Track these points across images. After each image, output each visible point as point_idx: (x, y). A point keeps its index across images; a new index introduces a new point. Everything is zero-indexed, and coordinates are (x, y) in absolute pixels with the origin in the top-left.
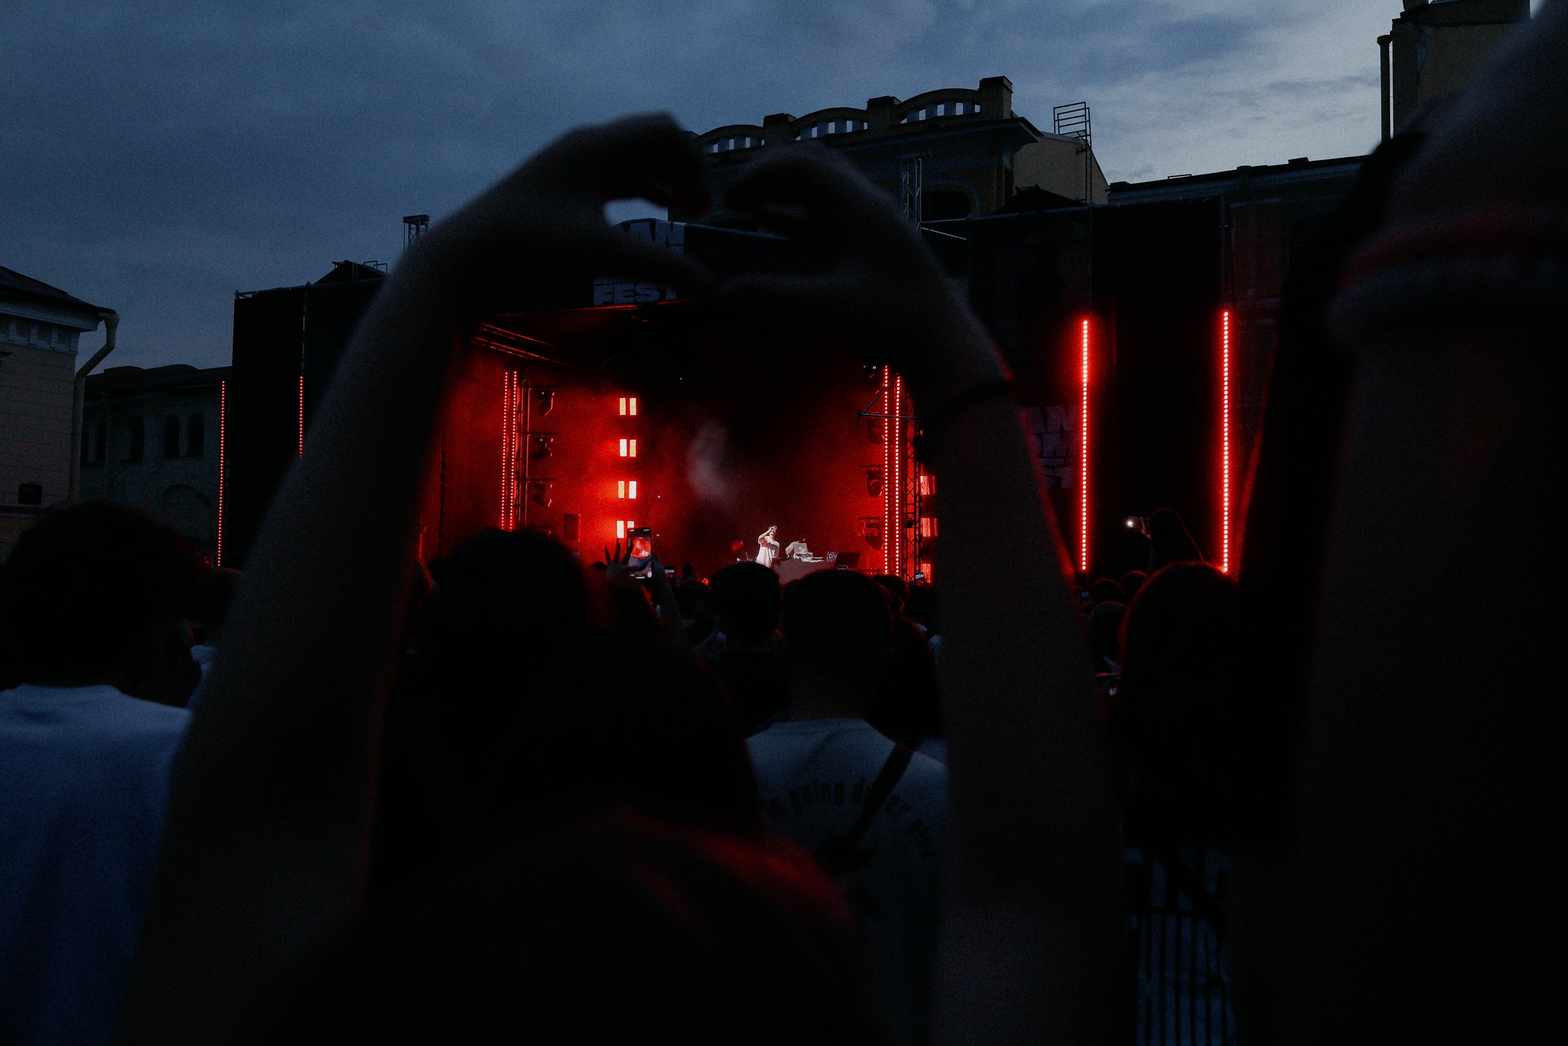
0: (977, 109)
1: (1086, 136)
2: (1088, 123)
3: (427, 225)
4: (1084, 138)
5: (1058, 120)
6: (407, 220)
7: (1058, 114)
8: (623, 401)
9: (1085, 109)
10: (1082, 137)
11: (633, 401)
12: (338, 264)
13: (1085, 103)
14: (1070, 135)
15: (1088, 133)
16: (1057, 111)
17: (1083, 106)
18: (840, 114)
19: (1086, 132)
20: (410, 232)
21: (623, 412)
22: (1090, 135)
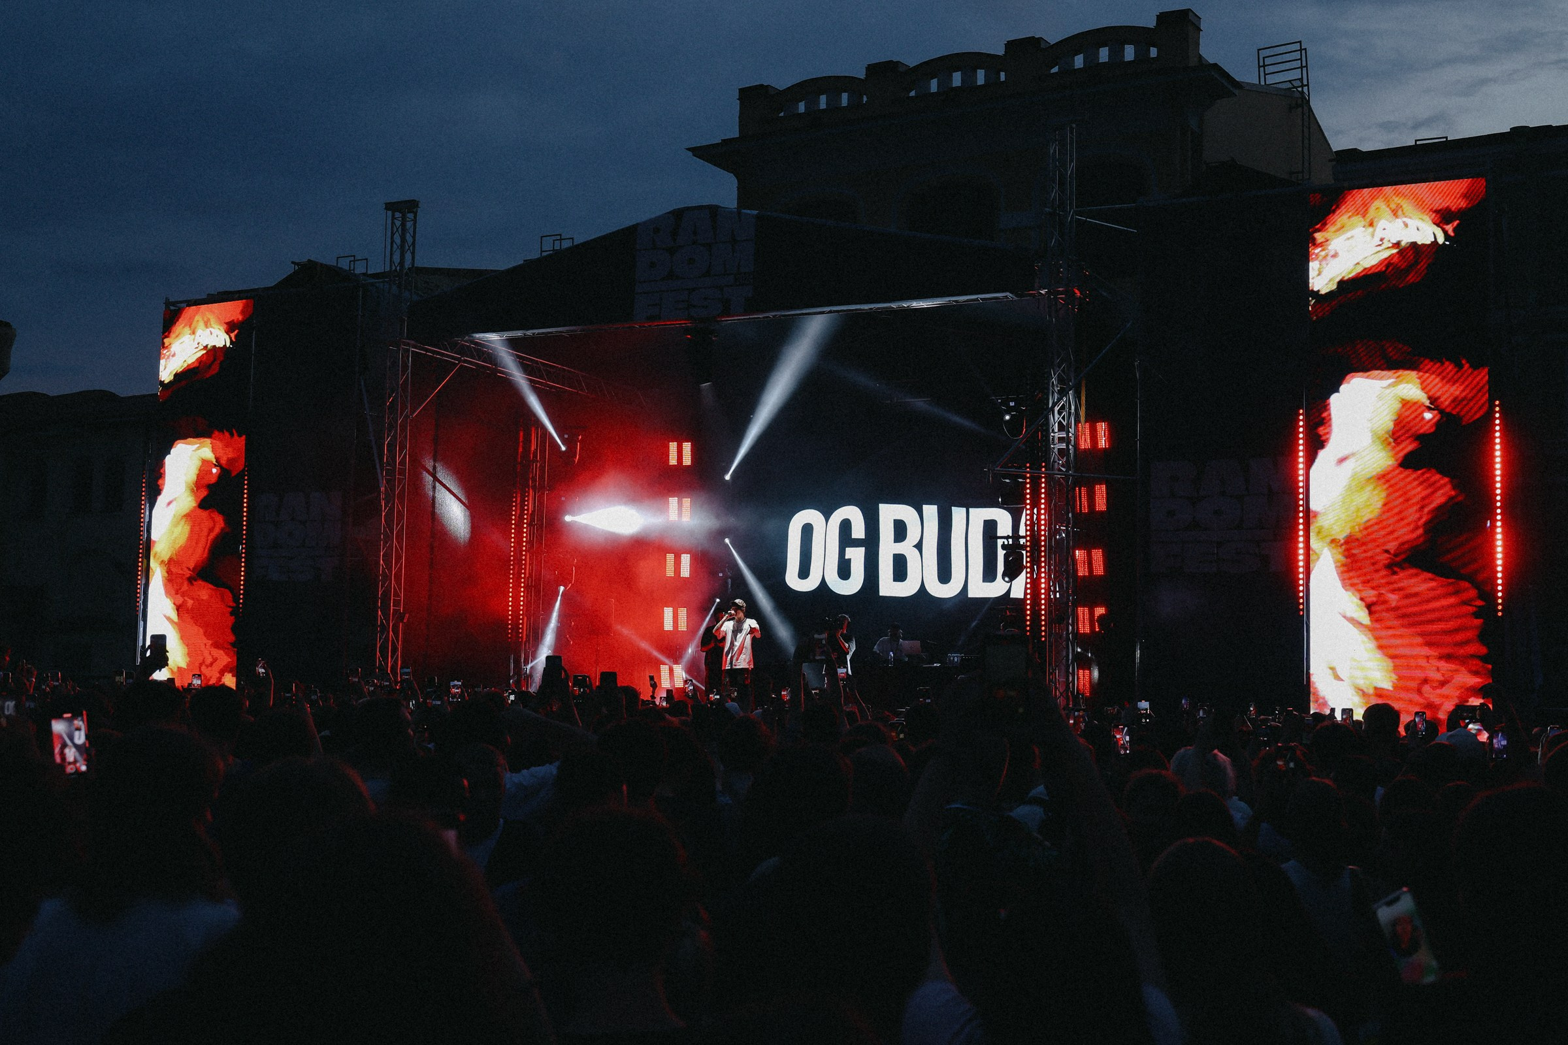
0: (1154, 52)
1: (1303, 86)
2: (1304, 69)
3: (415, 214)
4: (1300, 89)
5: (1264, 66)
6: (390, 206)
7: (1264, 58)
8: (673, 446)
9: (1301, 50)
10: (1296, 87)
11: (687, 447)
12: (298, 264)
13: (1300, 42)
14: (1280, 86)
15: (1305, 83)
16: (1263, 53)
17: (1297, 46)
18: (969, 61)
19: (1302, 82)
20: (393, 223)
21: (673, 461)
22: (1308, 85)
